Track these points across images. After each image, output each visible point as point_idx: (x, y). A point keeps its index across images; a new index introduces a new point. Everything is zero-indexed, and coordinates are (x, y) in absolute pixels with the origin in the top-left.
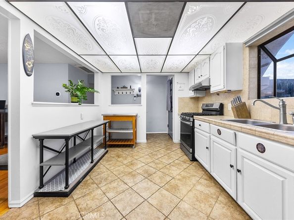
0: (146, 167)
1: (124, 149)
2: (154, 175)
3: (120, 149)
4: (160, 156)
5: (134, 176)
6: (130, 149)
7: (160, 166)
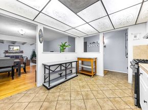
0: (90, 93)
1: (87, 77)
2: (90, 101)
3: (84, 76)
4: (106, 89)
5: (78, 94)
6: (89, 78)
7: (100, 96)
